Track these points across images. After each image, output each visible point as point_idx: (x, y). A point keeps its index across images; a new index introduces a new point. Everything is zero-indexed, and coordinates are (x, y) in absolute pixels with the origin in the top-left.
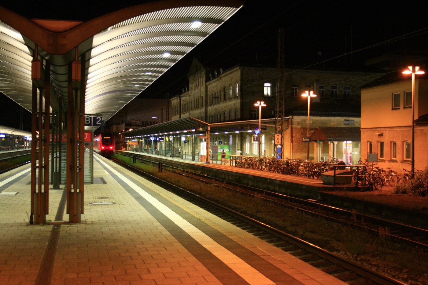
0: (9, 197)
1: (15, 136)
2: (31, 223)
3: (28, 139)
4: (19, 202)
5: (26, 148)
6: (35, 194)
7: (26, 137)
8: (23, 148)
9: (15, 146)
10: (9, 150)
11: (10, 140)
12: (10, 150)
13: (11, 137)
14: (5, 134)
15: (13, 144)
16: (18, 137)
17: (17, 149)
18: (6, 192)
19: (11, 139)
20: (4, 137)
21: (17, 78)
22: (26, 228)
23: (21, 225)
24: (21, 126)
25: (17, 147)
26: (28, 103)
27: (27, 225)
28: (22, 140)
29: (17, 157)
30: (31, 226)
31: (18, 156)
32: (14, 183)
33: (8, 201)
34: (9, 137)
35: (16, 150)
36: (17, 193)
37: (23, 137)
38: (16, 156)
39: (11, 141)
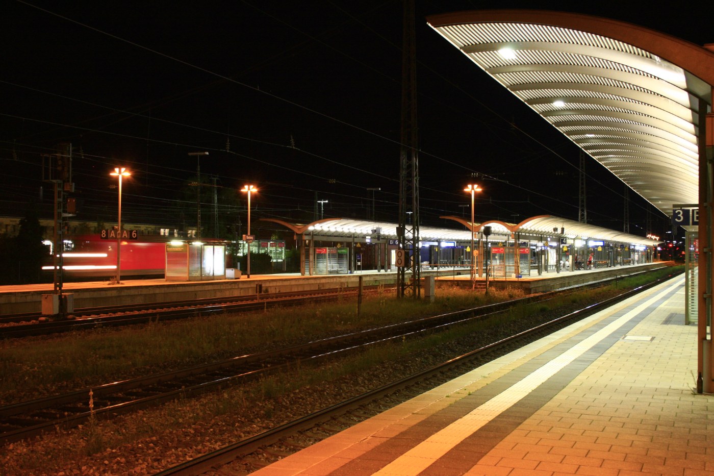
0: (641, 344)
1: (616, 244)
2: (700, 390)
3: (637, 248)
4: (662, 353)
5: (633, 263)
6: (704, 341)
7: (634, 246)
8: (629, 263)
9: (616, 260)
10: (607, 267)
11: (610, 250)
12: (610, 267)
13: (611, 245)
14: (603, 241)
15: (614, 257)
16: (623, 245)
17: (620, 264)
18: (634, 335)
19: (612, 248)
20: (601, 246)
21: (648, 149)
22: (692, 399)
23: (682, 392)
24: (626, 227)
25: (619, 261)
26: (649, 189)
27: (692, 394)
28: (627, 251)
29: (622, 278)
30: (700, 396)
31: (623, 276)
32: (640, 321)
33: (644, 351)
34: (608, 245)
35: (618, 267)
36: (653, 339)
37: (629, 245)
38: (619, 276)
39: (611, 252)
